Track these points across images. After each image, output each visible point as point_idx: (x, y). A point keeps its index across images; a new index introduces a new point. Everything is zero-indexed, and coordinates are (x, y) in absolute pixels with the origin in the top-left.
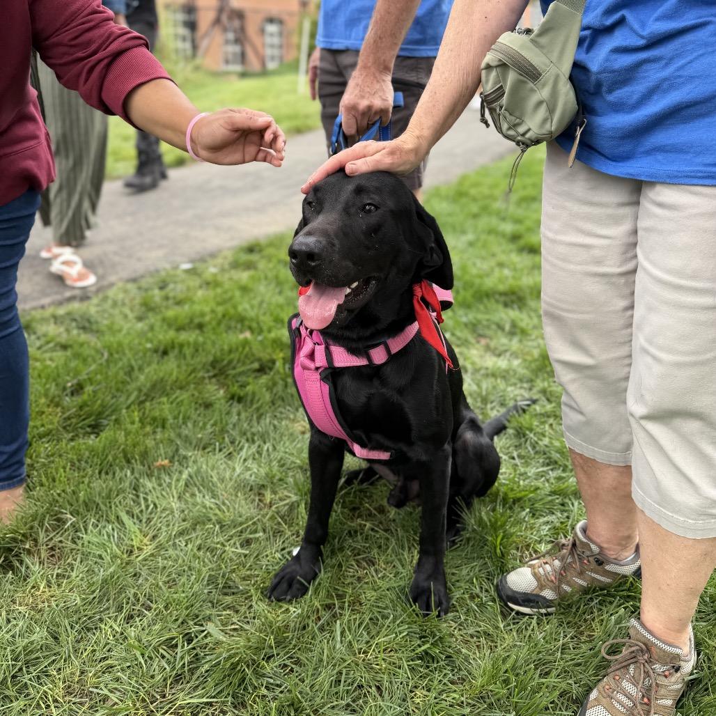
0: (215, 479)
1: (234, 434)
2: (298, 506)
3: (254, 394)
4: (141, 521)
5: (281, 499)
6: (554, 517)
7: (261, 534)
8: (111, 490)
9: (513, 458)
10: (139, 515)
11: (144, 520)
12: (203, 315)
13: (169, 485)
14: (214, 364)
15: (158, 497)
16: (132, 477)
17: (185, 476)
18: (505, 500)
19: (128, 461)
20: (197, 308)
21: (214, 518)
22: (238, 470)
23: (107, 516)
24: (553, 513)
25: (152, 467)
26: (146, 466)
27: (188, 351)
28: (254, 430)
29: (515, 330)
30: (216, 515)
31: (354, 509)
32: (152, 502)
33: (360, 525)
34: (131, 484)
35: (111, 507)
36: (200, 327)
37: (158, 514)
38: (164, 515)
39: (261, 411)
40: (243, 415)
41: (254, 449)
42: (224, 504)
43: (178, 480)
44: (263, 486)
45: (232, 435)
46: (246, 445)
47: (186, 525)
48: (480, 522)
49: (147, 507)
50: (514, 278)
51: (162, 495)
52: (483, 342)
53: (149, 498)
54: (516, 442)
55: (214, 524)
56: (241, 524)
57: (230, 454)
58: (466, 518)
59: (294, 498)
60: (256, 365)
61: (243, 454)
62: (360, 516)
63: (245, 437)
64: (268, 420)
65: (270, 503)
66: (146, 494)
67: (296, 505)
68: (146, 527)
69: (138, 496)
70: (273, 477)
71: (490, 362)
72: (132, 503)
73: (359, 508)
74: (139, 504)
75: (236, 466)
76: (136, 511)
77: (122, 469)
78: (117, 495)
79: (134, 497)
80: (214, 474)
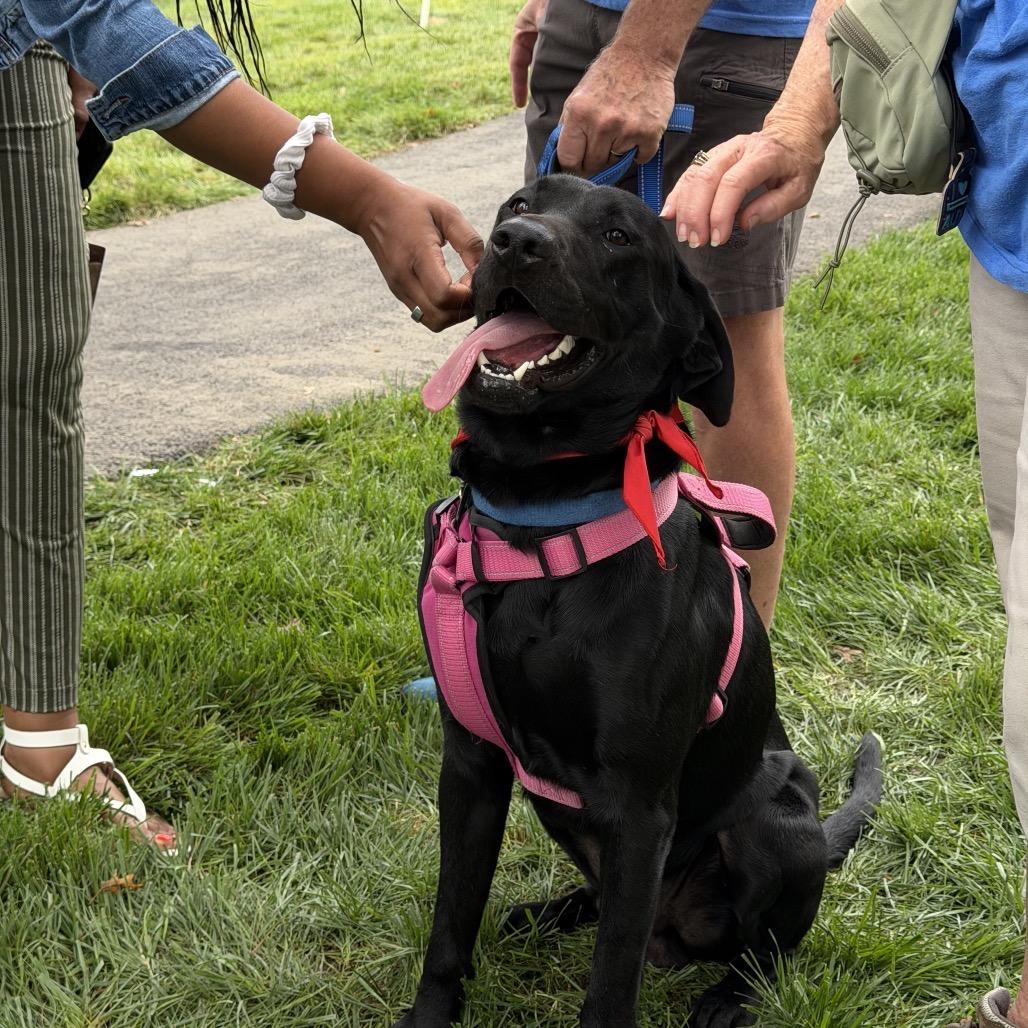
0: (233, 916)
1: (269, 831)
2: (411, 968)
3: (312, 749)
4: (78, 992)
5: (374, 956)
6: (955, 1001)
7: (333, 1017)
8: (16, 930)
9: (883, 892)
10: (75, 979)
11: (87, 990)
12: (190, 582)
13: (137, 927)
14: (220, 688)
15: (113, 949)
16: (57, 907)
17: (169, 909)
18: (847, 961)
19: (48, 875)
20: (177, 568)
21: (233, 989)
22: (281, 902)
23: (8, 980)
24: (953, 995)
25: (98, 892)
26: (86, 888)
27: (161, 658)
28: (313, 824)
29: (922, 631)
30: (238, 981)
31: (528, 976)
32: (101, 956)
33: (540, 1000)
34: (55, 920)
35: (15, 963)
36: (186, 607)
37: (116, 979)
38: (125, 983)
39: (329, 785)
40: (290, 794)
41: (314, 861)
42: (252, 961)
43: (154, 919)
44: (336, 931)
45: (265, 834)
46: (298, 855)
47: (176, 999)
48: (792, 1000)
49: (92, 966)
50: (934, 510)
51: (121, 942)
52: (847, 656)
53: (97, 950)
54: (892, 859)
55: (233, 997)
56: (291, 998)
57: (261, 871)
58: (762, 992)
59: (402, 951)
60: (316, 690)
61: (292, 871)
62: (541, 986)
63: (294, 839)
64: (344, 807)
65: (351, 962)
66: (89, 940)
67: (405, 964)
68: (91, 1003)
69: (71, 946)
70: (358, 914)
71: (857, 698)
72: (59, 957)
73: (539, 974)
74: (73, 960)
75: (278, 893)
76: (70, 973)
77: (36, 890)
78: (28, 941)
79: (64, 947)
80: (231, 905)
